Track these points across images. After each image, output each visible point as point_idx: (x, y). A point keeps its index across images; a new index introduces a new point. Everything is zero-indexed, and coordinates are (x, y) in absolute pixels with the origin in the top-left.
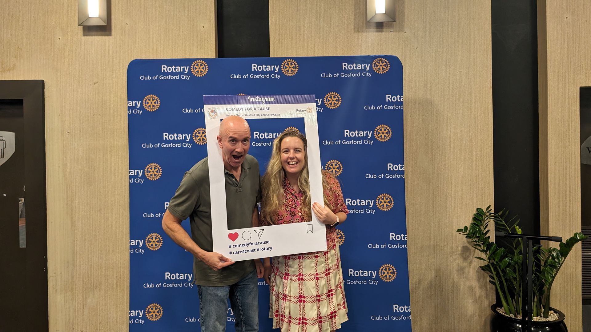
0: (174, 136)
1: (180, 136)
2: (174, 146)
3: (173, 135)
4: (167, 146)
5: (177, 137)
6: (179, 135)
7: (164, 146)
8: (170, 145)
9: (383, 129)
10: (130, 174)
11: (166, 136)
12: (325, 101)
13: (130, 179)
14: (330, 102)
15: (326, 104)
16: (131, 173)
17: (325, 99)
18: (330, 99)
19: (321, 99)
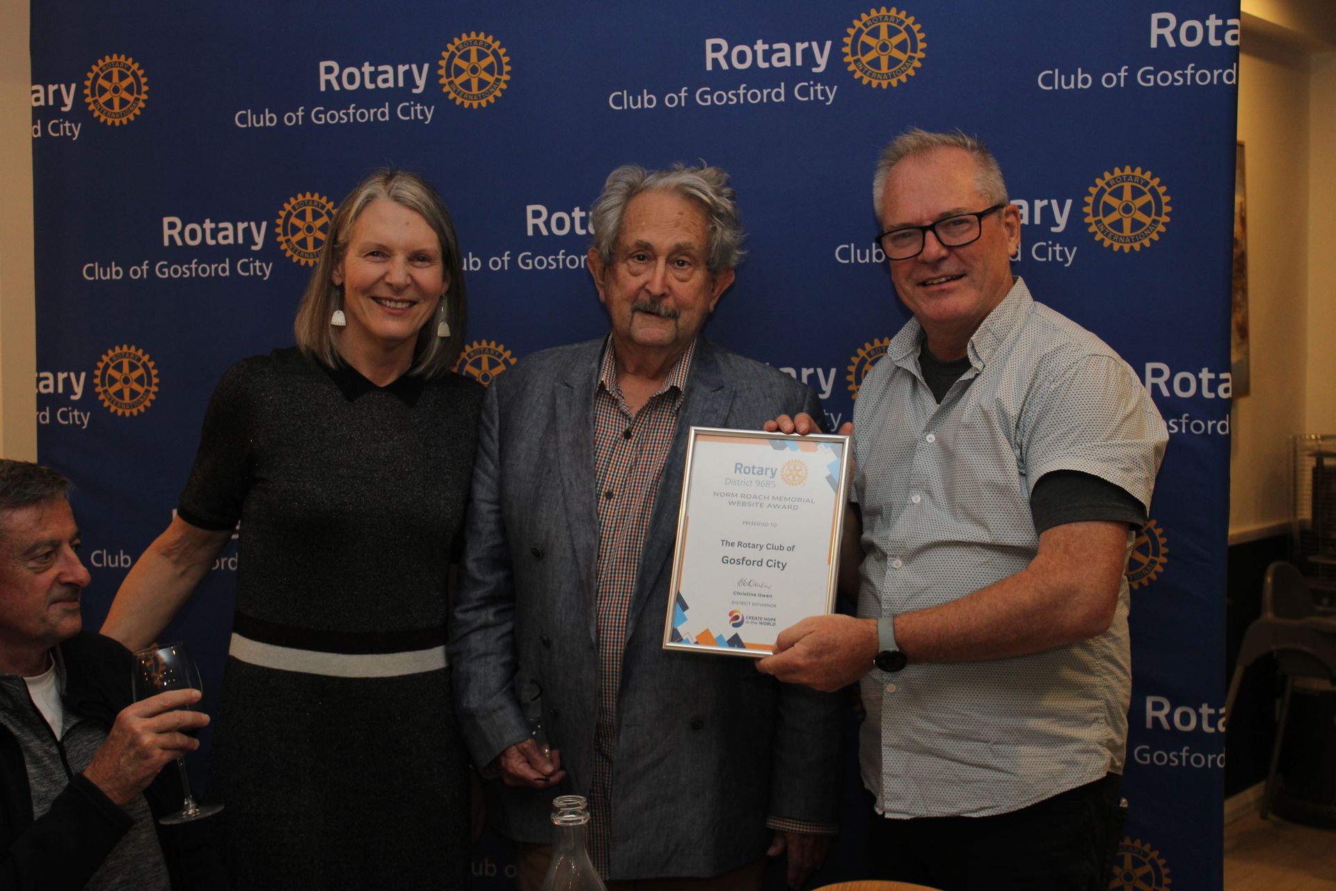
0: (204, 231)
1: (226, 229)
2: (204, 270)
3: (201, 223)
4: (176, 271)
5: (214, 234)
6: (221, 225)
7: (164, 273)
8: (190, 269)
9: (1127, 188)
10: (38, 387)
11: (172, 230)
12: (847, 50)
13: (40, 408)
14: (871, 56)
15: (851, 68)
16: (42, 383)
17: (848, 40)
18: (871, 41)
19: (828, 44)
